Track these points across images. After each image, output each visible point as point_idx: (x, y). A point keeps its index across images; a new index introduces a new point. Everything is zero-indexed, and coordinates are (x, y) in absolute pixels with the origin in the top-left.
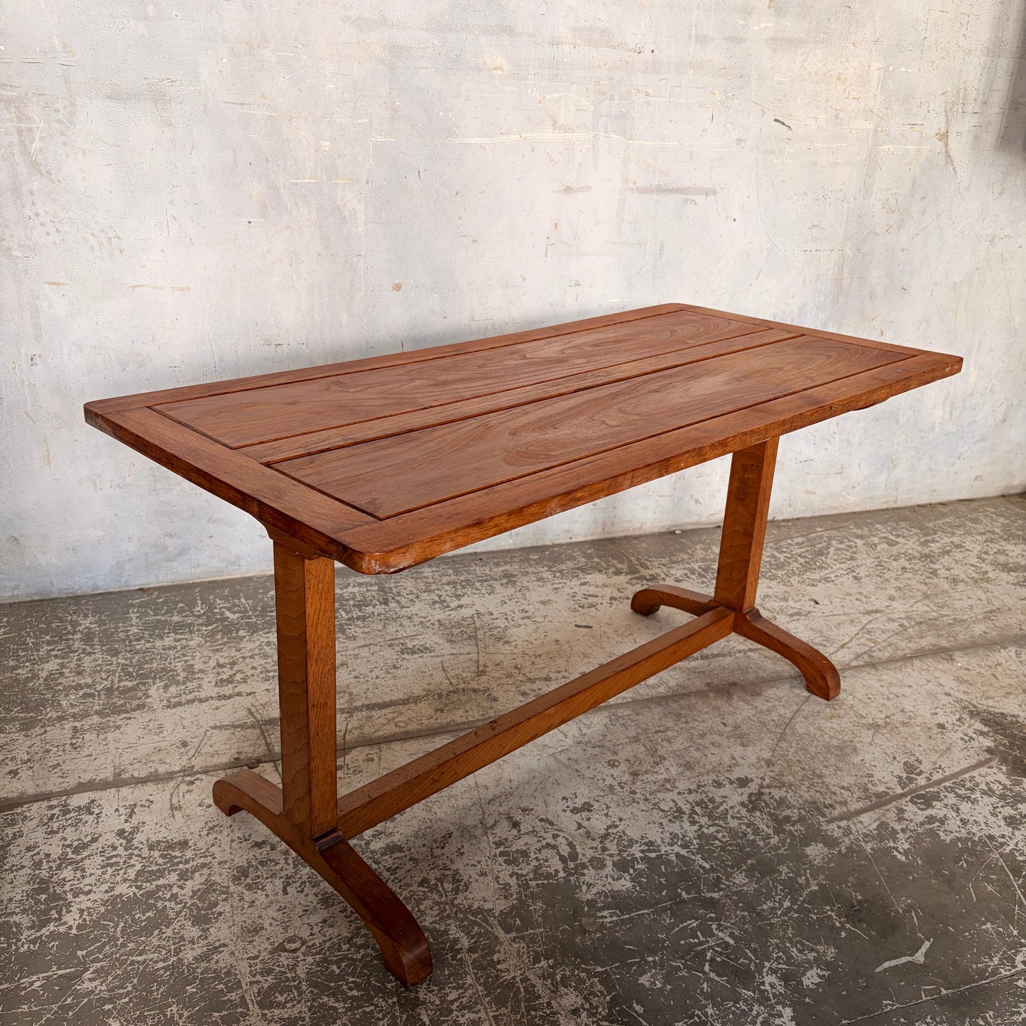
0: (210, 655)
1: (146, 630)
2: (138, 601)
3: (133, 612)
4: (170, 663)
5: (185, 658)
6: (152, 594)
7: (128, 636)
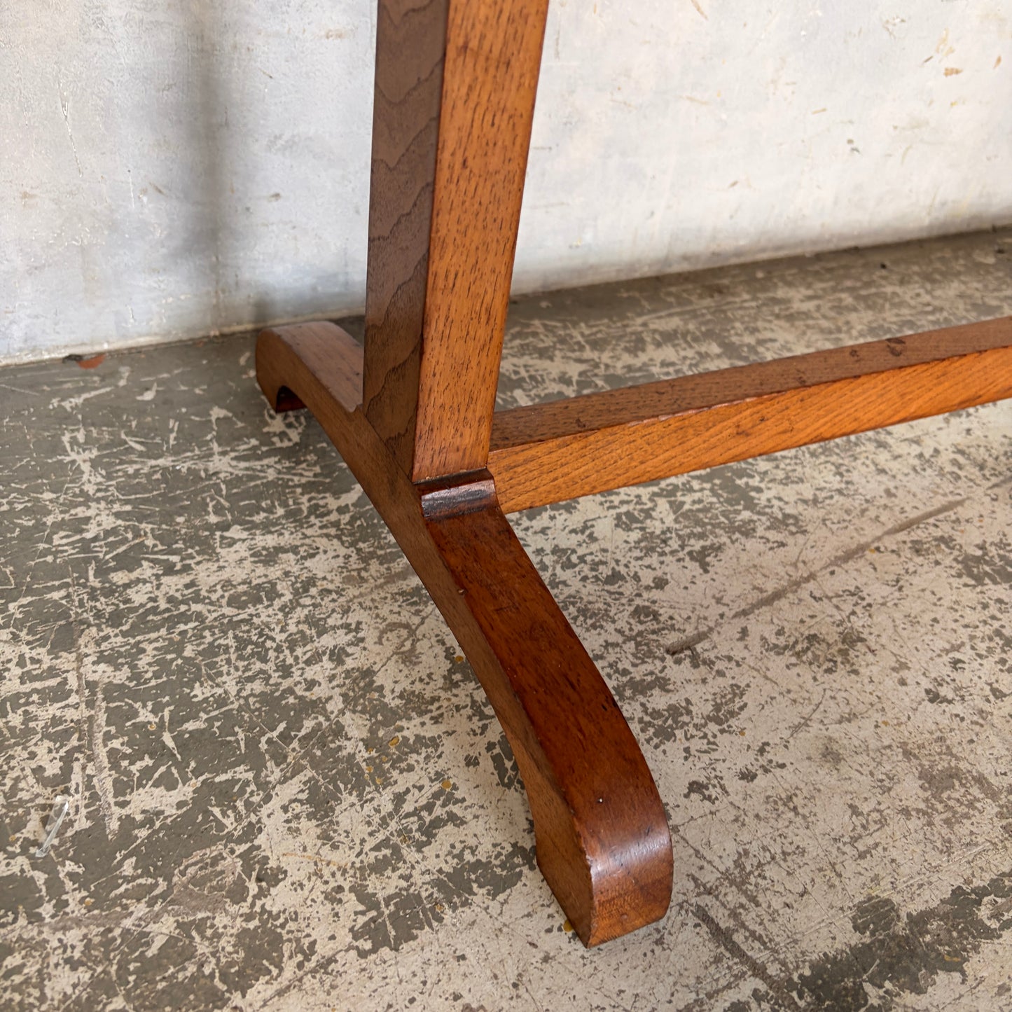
0: (405, 617)
1: (142, 518)
2: (78, 400)
3: (74, 441)
4: (286, 671)
5: (327, 641)
6: (115, 374)
7: (85, 546)
